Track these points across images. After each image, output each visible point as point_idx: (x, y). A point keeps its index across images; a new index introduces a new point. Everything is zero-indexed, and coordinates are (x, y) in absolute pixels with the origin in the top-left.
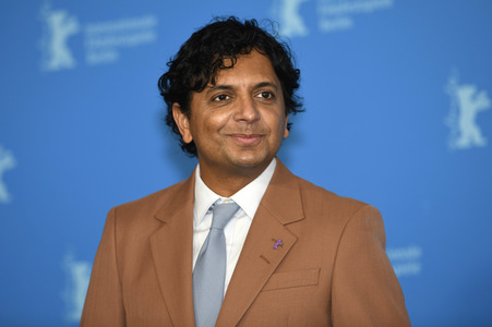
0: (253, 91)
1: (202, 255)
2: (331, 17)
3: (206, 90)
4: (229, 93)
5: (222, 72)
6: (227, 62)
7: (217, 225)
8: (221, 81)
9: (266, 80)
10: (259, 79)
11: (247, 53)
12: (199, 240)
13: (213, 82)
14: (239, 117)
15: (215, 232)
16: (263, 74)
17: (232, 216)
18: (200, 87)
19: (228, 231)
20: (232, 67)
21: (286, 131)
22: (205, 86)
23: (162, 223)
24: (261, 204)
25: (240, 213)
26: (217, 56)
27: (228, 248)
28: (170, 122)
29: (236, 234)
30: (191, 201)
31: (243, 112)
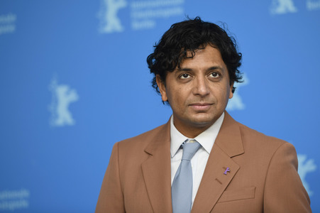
0: (206, 72)
1: (177, 178)
8: (184, 66)
9: (215, 65)
10: (211, 65)
11: (204, 48)
16: (213, 61)
19: (193, 162)
20: (192, 58)
22: (174, 68)
23: (150, 155)
24: (215, 143)
26: (183, 50)
28: (154, 84)
31: (197, 88)
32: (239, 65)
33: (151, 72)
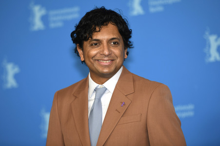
0: (109, 41)
1: (92, 111)
2: (154, 6)
3: (89, 41)
4: (98, 43)
5: (95, 33)
6: (97, 29)
7: (97, 97)
8: (95, 38)
9: (115, 37)
11: (107, 25)
12: (91, 104)
13: (91, 38)
14: (101, 53)
15: (97, 100)
16: (113, 34)
17: (104, 93)
18: (86, 39)
19: (102, 99)
20: (99, 31)
21: (126, 55)
22: (88, 39)
23: (76, 97)
24: (116, 87)
25: (107, 91)
26: (93, 26)
27: (103, 107)
28: (76, 51)
29: (106, 100)
30: (87, 87)
31: (103, 51)
32: (130, 37)
33: (74, 42)
